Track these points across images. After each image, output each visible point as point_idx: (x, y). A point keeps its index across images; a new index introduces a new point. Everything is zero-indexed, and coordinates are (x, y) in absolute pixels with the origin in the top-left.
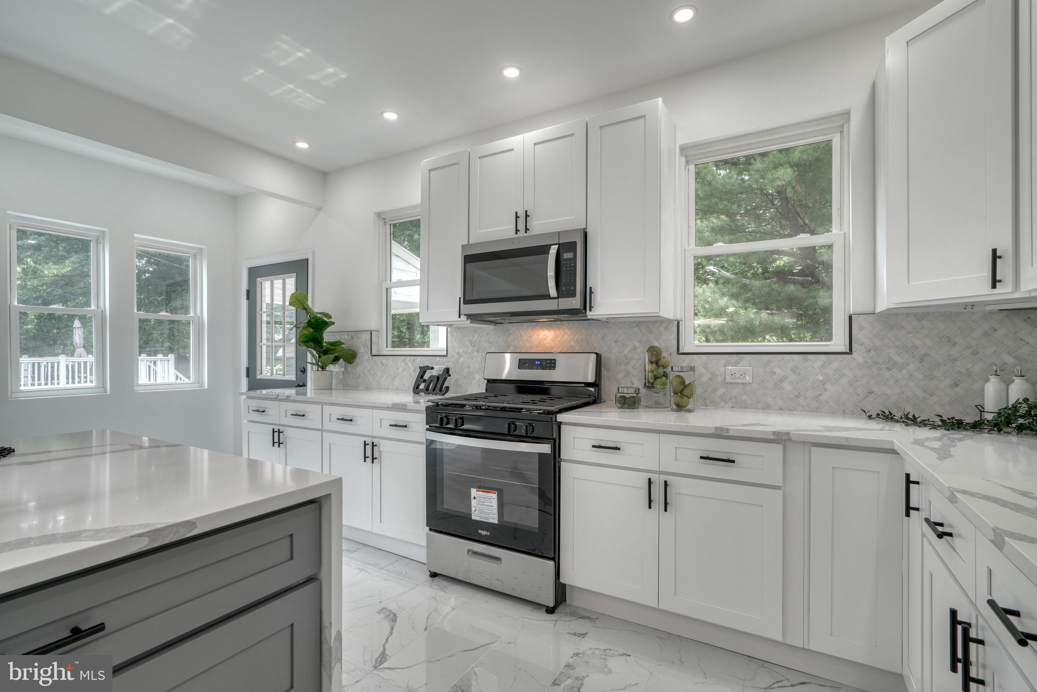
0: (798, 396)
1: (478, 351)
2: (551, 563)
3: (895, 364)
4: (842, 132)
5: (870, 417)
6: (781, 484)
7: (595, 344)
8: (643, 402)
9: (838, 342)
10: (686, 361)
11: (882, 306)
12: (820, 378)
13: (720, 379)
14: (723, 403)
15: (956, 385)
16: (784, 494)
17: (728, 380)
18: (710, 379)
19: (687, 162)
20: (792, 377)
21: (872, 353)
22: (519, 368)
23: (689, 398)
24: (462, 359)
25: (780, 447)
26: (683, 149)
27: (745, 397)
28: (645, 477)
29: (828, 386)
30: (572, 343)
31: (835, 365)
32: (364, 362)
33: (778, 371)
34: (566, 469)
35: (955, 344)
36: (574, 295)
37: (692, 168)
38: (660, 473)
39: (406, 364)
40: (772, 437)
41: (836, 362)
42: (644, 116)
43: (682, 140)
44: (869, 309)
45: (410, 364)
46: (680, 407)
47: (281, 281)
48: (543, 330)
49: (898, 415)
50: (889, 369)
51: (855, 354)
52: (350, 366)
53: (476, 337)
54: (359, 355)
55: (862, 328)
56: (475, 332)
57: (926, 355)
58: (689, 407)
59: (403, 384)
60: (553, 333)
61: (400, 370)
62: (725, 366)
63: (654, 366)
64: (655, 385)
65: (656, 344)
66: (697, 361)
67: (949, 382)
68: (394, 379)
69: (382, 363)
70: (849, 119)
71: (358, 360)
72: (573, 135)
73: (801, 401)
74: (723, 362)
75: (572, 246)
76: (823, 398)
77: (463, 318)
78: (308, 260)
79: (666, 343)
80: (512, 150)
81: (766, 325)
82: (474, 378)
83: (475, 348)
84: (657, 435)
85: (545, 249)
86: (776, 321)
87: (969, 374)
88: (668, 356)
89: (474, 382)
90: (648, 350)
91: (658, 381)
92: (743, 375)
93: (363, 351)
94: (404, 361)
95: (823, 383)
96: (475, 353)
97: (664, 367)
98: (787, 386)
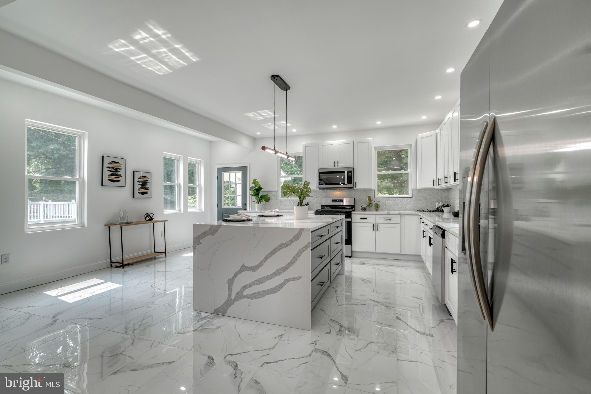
0: (402, 207)
1: (316, 197)
2: (351, 246)
3: (421, 200)
4: (410, 148)
5: (416, 211)
6: (400, 223)
7: (352, 196)
8: (367, 210)
9: (410, 195)
10: (376, 200)
11: (418, 188)
12: (406, 203)
13: (384, 204)
14: (385, 210)
15: (431, 204)
16: (400, 225)
17: (386, 204)
18: (382, 204)
19: (376, 150)
20: (400, 203)
21: (416, 198)
22: (332, 202)
23: (379, 208)
24: (311, 200)
25: (399, 216)
26: (375, 147)
27: (390, 208)
28: (373, 224)
29: (408, 205)
30: (346, 195)
31: (409, 200)
32: (273, 201)
33: (397, 202)
34: (353, 224)
35: (431, 196)
36: (352, 184)
37: (377, 152)
38: (376, 223)
39: (290, 202)
40: (398, 214)
41: (409, 199)
42: (368, 142)
43: (375, 146)
44: (415, 188)
45: (292, 202)
46: (377, 210)
47: (234, 173)
48: (337, 192)
49: (421, 210)
50: (420, 201)
51: (413, 198)
52: (267, 203)
53: (315, 194)
54: (271, 199)
55: (414, 192)
56: (315, 192)
57: (426, 198)
58: (379, 210)
59: (289, 208)
60: (340, 192)
61: (288, 203)
62: (385, 201)
63: (369, 201)
64: (370, 206)
65: (369, 196)
66: (379, 200)
67: (430, 203)
68: (286, 206)
69: (281, 201)
70: (412, 146)
71: (270, 201)
72: (350, 143)
73: (402, 208)
74: (385, 200)
75: (351, 172)
76: (407, 207)
77: (318, 188)
78: (247, 167)
79: (372, 195)
80: (332, 145)
81: (384, 187)
82: (315, 205)
83: (315, 197)
84: (375, 215)
85: (344, 172)
86: (388, 186)
87: (434, 202)
88: (372, 198)
89: (315, 206)
90: (368, 197)
91: (370, 204)
92: (390, 203)
93: (273, 198)
94: (289, 201)
95: (407, 204)
96: (315, 198)
97: (372, 201)
98: (399, 205)
